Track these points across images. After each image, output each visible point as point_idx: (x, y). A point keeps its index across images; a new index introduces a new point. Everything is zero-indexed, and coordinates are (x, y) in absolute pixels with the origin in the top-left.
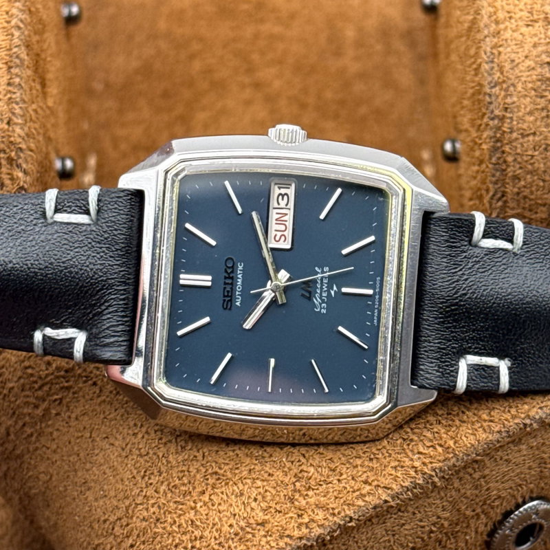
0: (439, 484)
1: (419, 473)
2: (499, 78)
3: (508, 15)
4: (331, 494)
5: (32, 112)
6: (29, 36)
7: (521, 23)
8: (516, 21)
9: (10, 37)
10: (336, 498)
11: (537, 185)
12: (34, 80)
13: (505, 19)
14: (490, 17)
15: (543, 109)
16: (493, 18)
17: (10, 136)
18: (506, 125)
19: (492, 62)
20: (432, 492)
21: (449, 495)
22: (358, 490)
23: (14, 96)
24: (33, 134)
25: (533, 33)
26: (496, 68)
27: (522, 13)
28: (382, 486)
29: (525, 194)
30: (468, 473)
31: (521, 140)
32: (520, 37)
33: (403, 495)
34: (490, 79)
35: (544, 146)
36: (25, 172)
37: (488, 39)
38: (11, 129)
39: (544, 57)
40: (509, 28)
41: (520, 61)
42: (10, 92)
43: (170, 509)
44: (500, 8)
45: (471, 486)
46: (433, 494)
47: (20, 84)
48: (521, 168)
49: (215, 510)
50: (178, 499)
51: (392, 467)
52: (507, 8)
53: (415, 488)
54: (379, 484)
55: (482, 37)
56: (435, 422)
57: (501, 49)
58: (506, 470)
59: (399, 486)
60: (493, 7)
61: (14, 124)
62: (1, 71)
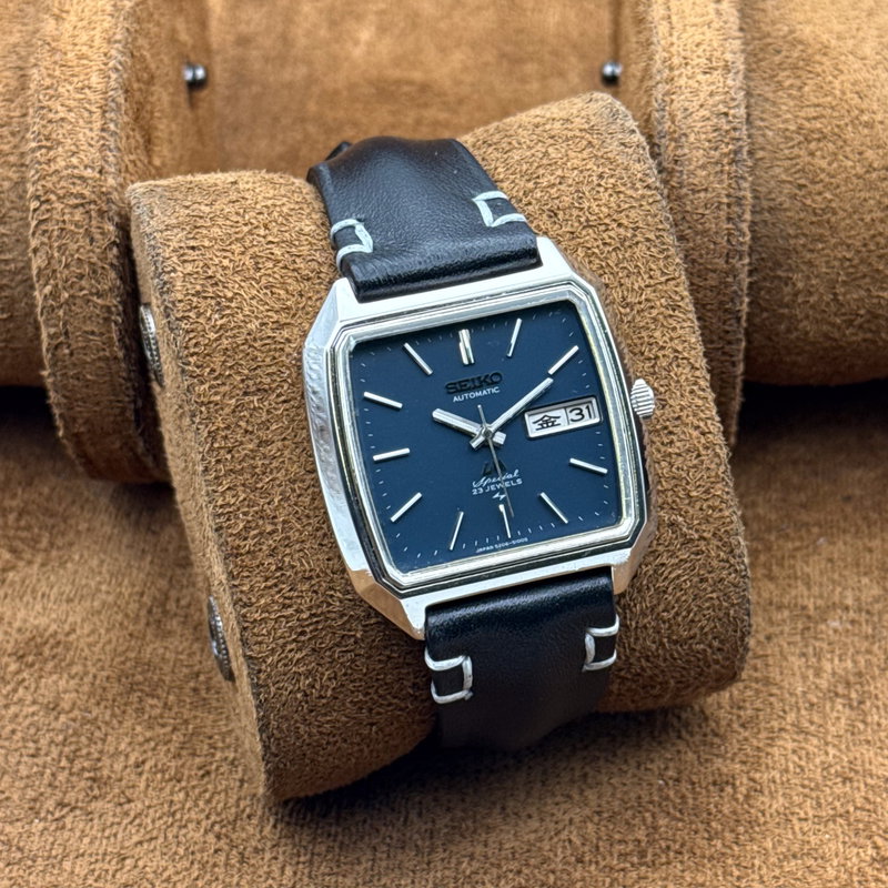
2: (670, 127)
3: (684, 61)
5: (128, 163)
6: (129, 79)
7: (697, 71)
8: (693, 68)
9: (106, 79)
11: (707, 248)
12: (133, 130)
13: (681, 65)
14: (664, 62)
15: (717, 163)
16: (667, 64)
17: (102, 186)
18: (675, 179)
19: (663, 110)
23: (108, 143)
25: (711, 80)
26: (667, 117)
27: (700, 60)
29: (694, 257)
31: (691, 197)
32: (696, 85)
34: (660, 128)
35: (716, 204)
37: (660, 85)
38: (103, 178)
39: (721, 106)
40: (684, 75)
41: (694, 110)
42: (103, 138)
44: (675, 53)
48: (690, 228)
52: (683, 53)
55: (654, 84)
57: (673, 97)
60: (669, 52)
61: (106, 173)
62: (95, 116)
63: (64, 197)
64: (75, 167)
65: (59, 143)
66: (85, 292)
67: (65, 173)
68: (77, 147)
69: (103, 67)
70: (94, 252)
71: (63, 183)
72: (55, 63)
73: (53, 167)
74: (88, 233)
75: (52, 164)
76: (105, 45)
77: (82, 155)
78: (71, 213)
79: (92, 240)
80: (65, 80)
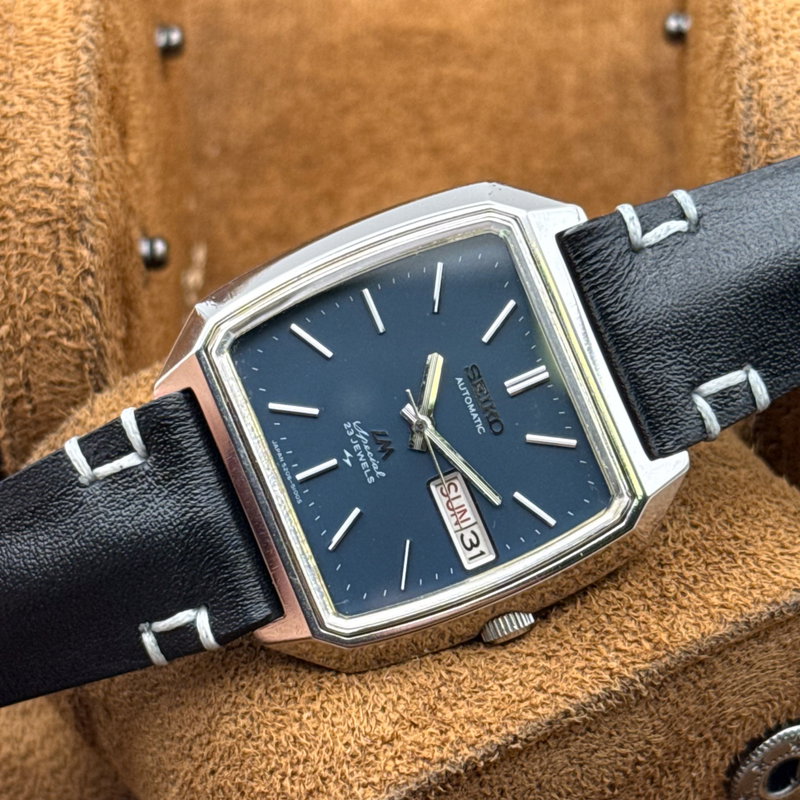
0: (645, 694)
1: (616, 677)
2: (759, 121)
3: (774, 34)
4: (489, 704)
5: (104, 168)
6: (103, 61)
7: (791, 45)
8: (785, 42)
9: (74, 62)
10: (496, 709)
12: (108, 124)
13: (770, 39)
14: (748, 36)
16: (752, 38)
17: (73, 199)
19: (750, 98)
20: (636, 705)
21: (661, 710)
22: (527, 699)
23: (78, 144)
24: (105, 198)
26: (756, 107)
27: (795, 31)
28: (562, 693)
30: (690, 680)
32: (791, 64)
33: (591, 707)
34: (747, 123)
36: (92, 249)
37: (744, 67)
38: (73, 189)
40: (774, 53)
41: (790, 96)
42: (73, 137)
43: (265, 721)
44: (762, 23)
45: (695, 698)
46: (639, 709)
47: (86, 127)
49: (328, 722)
50: (278, 707)
51: (577, 669)
52: (772, 23)
53: (610, 698)
54: (558, 690)
55: (736, 64)
56: (642, 608)
57: (762, 81)
58: (747, 677)
59: (586, 695)
60: (752, 22)
61: (78, 182)
62: (61, 109)
63: (24, 213)
64: (38, 175)
65: (17, 145)
66: (51, 333)
67: (25, 182)
68: (40, 149)
69: (69, 45)
70: (62, 283)
71: (22, 196)
72: (9, 40)
73: (10, 175)
74: (55, 259)
75: (8, 172)
76: (71, 17)
77: (46, 160)
78: (33, 234)
79: (60, 268)
80: (22, 63)
